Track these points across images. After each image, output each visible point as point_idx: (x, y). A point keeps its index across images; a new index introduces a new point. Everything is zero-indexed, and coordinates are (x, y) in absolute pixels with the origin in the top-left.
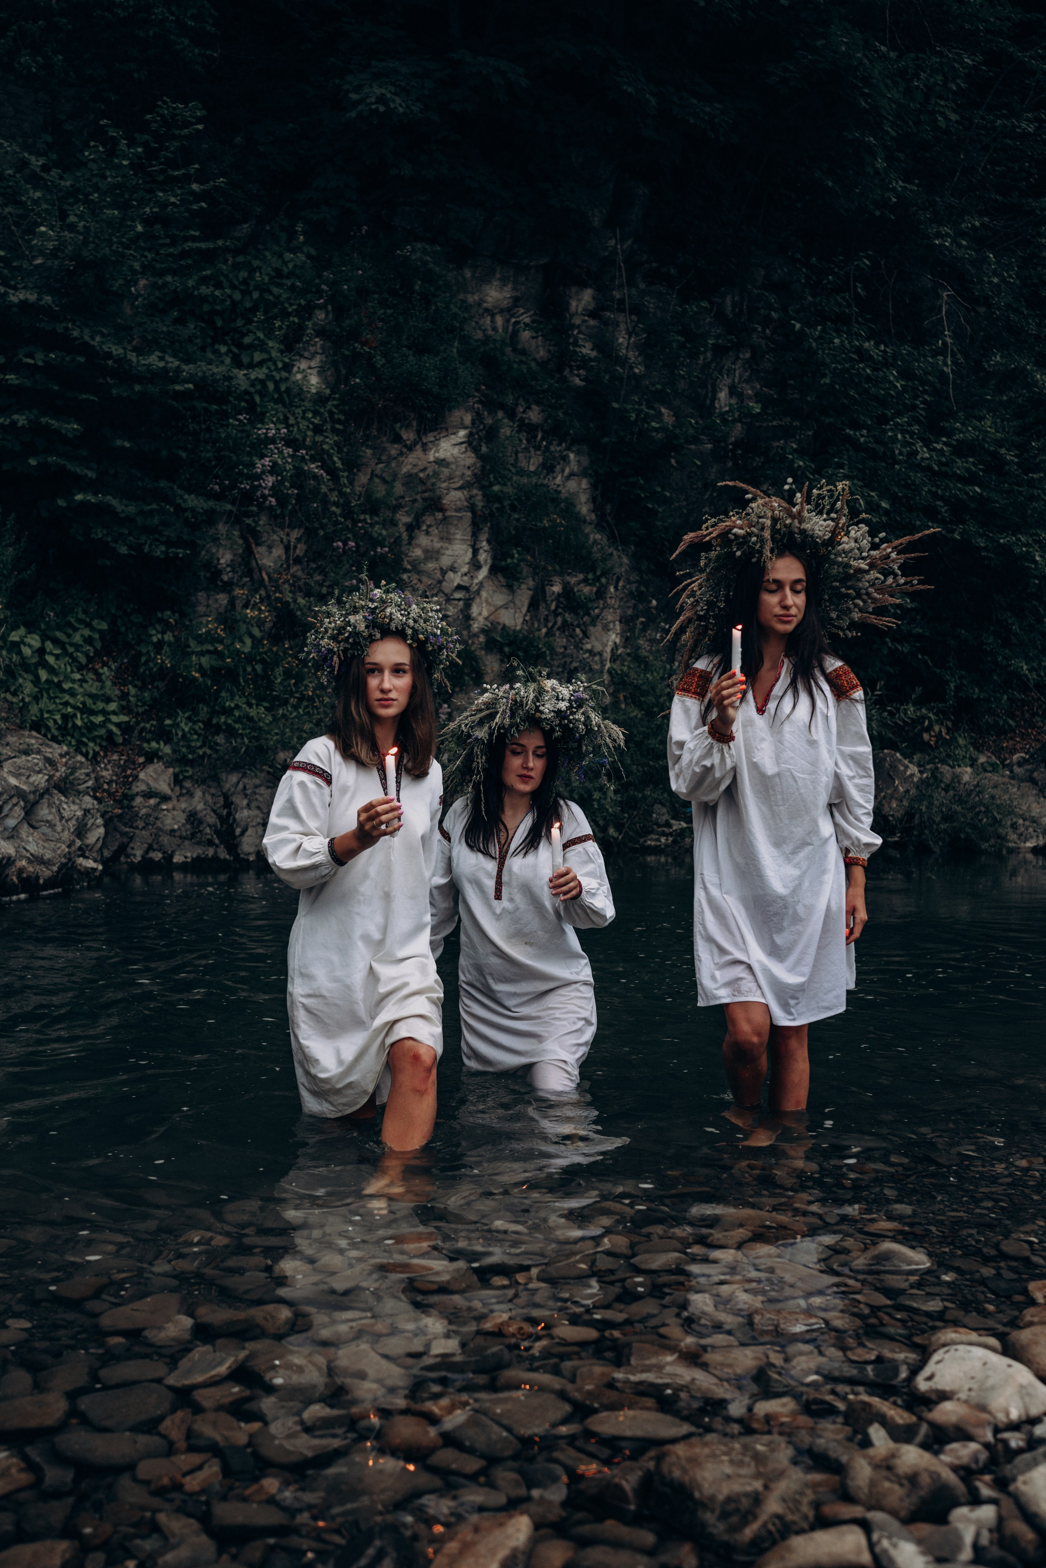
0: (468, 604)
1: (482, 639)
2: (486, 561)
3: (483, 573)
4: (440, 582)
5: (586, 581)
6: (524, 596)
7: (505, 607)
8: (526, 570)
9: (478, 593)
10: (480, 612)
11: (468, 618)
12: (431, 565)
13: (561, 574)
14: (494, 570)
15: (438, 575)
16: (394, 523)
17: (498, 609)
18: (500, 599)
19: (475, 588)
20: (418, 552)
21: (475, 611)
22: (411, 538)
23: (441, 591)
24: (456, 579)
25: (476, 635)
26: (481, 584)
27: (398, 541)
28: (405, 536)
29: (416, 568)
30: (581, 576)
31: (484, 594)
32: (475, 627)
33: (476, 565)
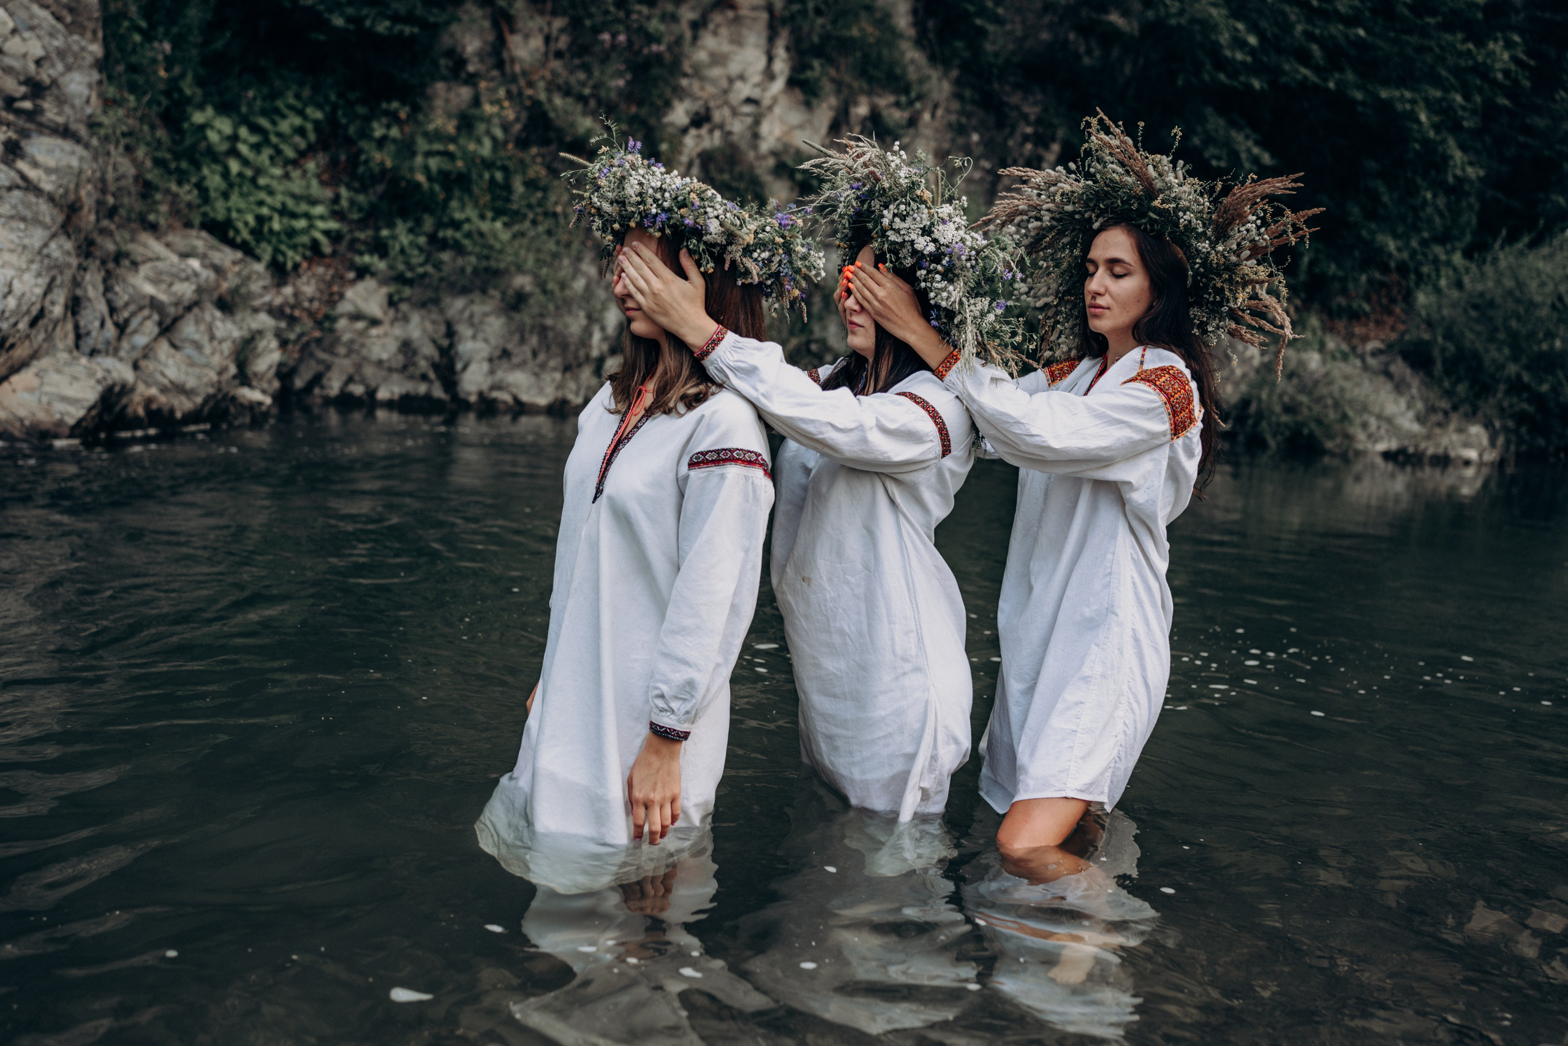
0: (757, 121)
1: (771, 162)
2: (782, 73)
3: (779, 85)
4: (726, 92)
5: (897, 104)
6: (824, 114)
7: (801, 127)
8: (827, 86)
9: (770, 108)
10: (772, 132)
11: (756, 136)
12: (716, 72)
13: (870, 93)
14: (792, 83)
15: (724, 84)
16: (674, 18)
17: (792, 128)
18: (796, 117)
19: (766, 102)
20: (702, 56)
21: (765, 128)
22: (695, 38)
23: (726, 103)
24: (744, 90)
25: (764, 157)
26: (775, 100)
27: (679, 41)
28: (688, 34)
29: (697, 72)
30: (892, 99)
31: (777, 110)
32: (765, 147)
33: (769, 75)
